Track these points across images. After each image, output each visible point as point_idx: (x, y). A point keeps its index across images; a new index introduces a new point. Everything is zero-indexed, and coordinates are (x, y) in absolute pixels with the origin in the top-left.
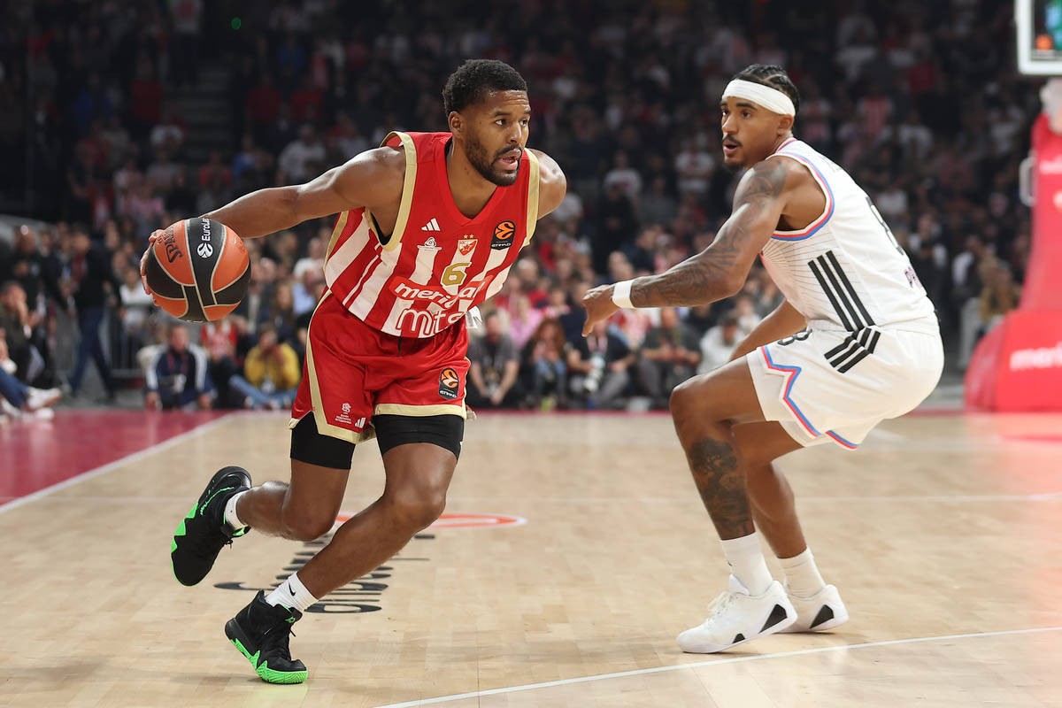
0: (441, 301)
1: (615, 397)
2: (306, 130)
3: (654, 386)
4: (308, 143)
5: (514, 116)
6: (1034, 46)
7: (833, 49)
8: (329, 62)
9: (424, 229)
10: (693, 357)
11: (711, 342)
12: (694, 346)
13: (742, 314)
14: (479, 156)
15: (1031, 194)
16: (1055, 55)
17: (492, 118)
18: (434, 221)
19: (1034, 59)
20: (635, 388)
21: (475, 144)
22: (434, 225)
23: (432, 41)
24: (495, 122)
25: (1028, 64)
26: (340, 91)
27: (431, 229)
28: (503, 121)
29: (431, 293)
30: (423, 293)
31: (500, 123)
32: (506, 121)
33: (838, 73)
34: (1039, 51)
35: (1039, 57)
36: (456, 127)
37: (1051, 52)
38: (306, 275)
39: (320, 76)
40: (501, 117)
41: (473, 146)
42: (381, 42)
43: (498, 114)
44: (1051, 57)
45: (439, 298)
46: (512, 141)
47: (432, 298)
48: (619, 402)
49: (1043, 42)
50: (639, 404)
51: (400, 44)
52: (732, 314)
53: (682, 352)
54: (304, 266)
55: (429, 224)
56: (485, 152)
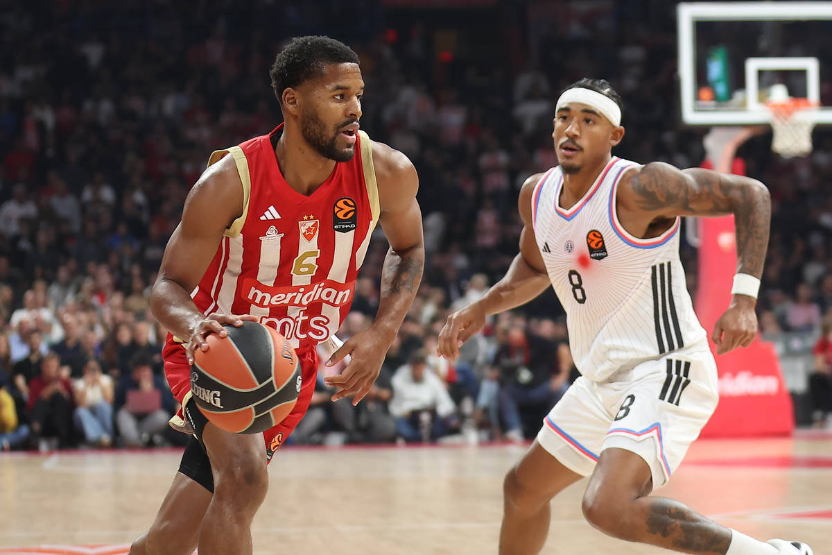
0: (297, 301)
1: (312, 433)
2: (19, 189)
3: (349, 423)
4: (21, 202)
5: (352, 91)
6: (697, 97)
7: (511, 104)
8: (40, 126)
9: (263, 218)
10: (384, 393)
11: (401, 379)
12: (385, 382)
13: (429, 353)
14: (317, 131)
15: (697, 236)
16: (717, 106)
17: (331, 91)
18: (272, 208)
19: (698, 110)
20: (331, 424)
21: (313, 120)
22: (272, 213)
23: (136, 104)
24: (334, 97)
25: (691, 114)
26: (50, 152)
27: (270, 217)
28: (342, 96)
29: (283, 296)
30: (275, 298)
31: (338, 98)
32: (344, 95)
33: (515, 126)
34: (701, 103)
35: (701, 108)
36: (291, 104)
37: (713, 103)
38: (21, 324)
39: (31, 138)
40: (340, 92)
41: (311, 121)
42: (88, 106)
43: (338, 88)
44: (713, 108)
45: (294, 298)
46: (351, 115)
47: (286, 302)
48: (316, 437)
49: (706, 94)
50: (335, 439)
51: (106, 107)
52: (421, 352)
53: (374, 389)
54: (20, 316)
55: (267, 213)
56: (323, 127)
